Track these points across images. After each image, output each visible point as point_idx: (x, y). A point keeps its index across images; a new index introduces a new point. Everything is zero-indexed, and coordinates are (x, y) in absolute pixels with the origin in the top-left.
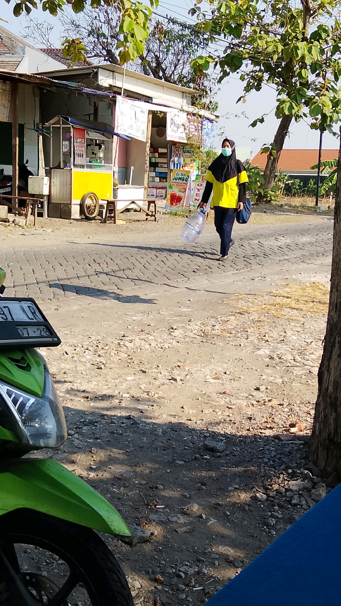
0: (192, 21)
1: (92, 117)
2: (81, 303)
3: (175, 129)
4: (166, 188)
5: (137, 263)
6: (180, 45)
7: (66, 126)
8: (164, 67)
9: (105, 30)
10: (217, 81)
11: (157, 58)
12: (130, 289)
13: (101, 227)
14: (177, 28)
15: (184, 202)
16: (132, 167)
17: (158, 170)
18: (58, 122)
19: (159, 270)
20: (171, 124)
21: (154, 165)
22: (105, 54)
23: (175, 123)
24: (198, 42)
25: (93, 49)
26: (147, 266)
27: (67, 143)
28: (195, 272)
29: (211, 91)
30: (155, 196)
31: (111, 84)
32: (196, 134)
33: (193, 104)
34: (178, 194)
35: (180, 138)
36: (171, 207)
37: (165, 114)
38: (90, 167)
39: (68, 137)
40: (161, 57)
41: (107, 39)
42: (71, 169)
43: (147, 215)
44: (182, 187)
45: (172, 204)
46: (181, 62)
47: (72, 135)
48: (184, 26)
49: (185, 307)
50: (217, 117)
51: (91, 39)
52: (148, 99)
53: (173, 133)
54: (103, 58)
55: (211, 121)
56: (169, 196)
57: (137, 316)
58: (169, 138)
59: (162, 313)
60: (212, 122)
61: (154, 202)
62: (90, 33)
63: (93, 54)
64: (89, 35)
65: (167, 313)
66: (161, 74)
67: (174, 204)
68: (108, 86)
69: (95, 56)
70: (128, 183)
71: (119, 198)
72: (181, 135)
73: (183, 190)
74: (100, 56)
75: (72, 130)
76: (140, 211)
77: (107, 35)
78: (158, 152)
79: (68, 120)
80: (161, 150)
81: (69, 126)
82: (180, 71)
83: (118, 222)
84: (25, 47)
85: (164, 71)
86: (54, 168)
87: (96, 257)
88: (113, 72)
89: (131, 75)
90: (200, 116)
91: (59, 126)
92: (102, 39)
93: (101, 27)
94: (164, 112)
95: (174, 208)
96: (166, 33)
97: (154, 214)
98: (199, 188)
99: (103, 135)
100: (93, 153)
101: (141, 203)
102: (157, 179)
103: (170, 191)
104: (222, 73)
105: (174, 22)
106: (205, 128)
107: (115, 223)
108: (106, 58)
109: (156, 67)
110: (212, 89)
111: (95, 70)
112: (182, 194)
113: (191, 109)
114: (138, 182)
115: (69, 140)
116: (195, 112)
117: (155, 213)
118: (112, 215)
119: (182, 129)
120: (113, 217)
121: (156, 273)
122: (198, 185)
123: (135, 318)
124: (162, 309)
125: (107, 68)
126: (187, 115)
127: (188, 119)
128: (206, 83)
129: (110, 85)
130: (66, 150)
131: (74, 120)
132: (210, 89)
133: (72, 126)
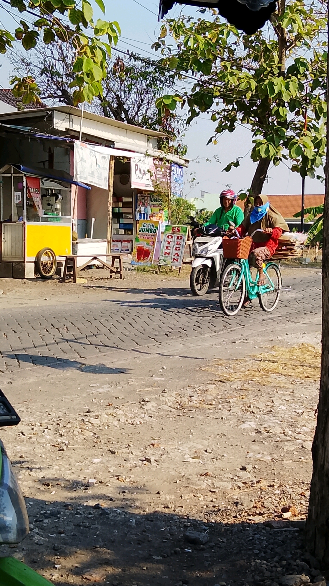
0: (156, 56)
1: (47, 164)
2: (39, 375)
3: (141, 175)
4: (132, 241)
5: (101, 327)
6: (144, 84)
7: (18, 175)
8: (126, 107)
9: (59, 68)
10: (185, 122)
11: (118, 98)
12: (94, 356)
13: (59, 287)
14: (139, 64)
15: (153, 256)
16: (93, 219)
17: (123, 221)
18: (8, 171)
19: (127, 334)
20: (136, 170)
21: (117, 216)
22: (60, 94)
23: (140, 170)
24: (163, 80)
25: (47, 89)
26: (113, 329)
27: (20, 193)
28: (167, 335)
29: (179, 133)
30: (120, 250)
31: (68, 127)
32: (164, 180)
33: (160, 148)
34: (146, 247)
35: (146, 185)
36: (138, 262)
37: (129, 159)
38: (46, 220)
39: (20, 187)
40: (123, 97)
41: (62, 78)
42: (24, 223)
43: (112, 272)
44: (150, 240)
45: (139, 259)
46: (145, 101)
47: (25, 185)
48: (148, 63)
49: (157, 376)
50: (187, 161)
51: (45, 78)
52: (109, 144)
53: (138, 181)
54: (58, 99)
55: (180, 166)
56: (135, 251)
57: (103, 388)
58: (133, 186)
59: (132, 383)
60: (182, 168)
61: (118, 257)
62: (42, 72)
63: (47, 95)
64: (42, 75)
65: (137, 384)
66: (123, 116)
67: (142, 258)
68: (64, 130)
69: (49, 97)
70: (89, 237)
71: (79, 254)
72: (147, 182)
73: (152, 243)
74: (55, 97)
75: (24, 180)
76: (103, 268)
77: (62, 74)
78: (121, 201)
79: (20, 168)
80: (125, 199)
81: (21, 175)
82: (144, 112)
83: (79, 281)
85: (126, 112)
86: (5, 222)
87: (54, 322)
88: (70, 114)
89: (88, 117)
90: (168, 161)
91: (10, 175)
92: (56, 78)
93: (55, 65)
94: (127, 158)
95: (142, 264)
96: (127, 71)
97: (119, 270)
98: (169, 240)
99: (60, 184)
100: (49, 204)
101: (104, 259)
102: (122, 232)
103: (136, 245)
104: (190, 113)
105: (137, 59)
106: (174, 174)
107: (75, 282)
108: (62, 99)
109: (117, 108)
110: (180, 131)
111: (50, 113)
112: (150, 248)
113: (158, 153)
114: (100, 235)
115: (22, 190)
116: (162, 156)
117: (121, 270)
118: (72, 273)
119: (148, 175)
120: (72, 275)
121: (124, 338)
122: (168, 237)
123: (100, 390)
124: (131, 378)
125: (62, 110)
126: (154, 160)
127: (155, 164)
128: (173, 125)
129: (66, 129)
130: (18, 202)
131: (27, 169)
132: (178, 131)
133: (25, 175)
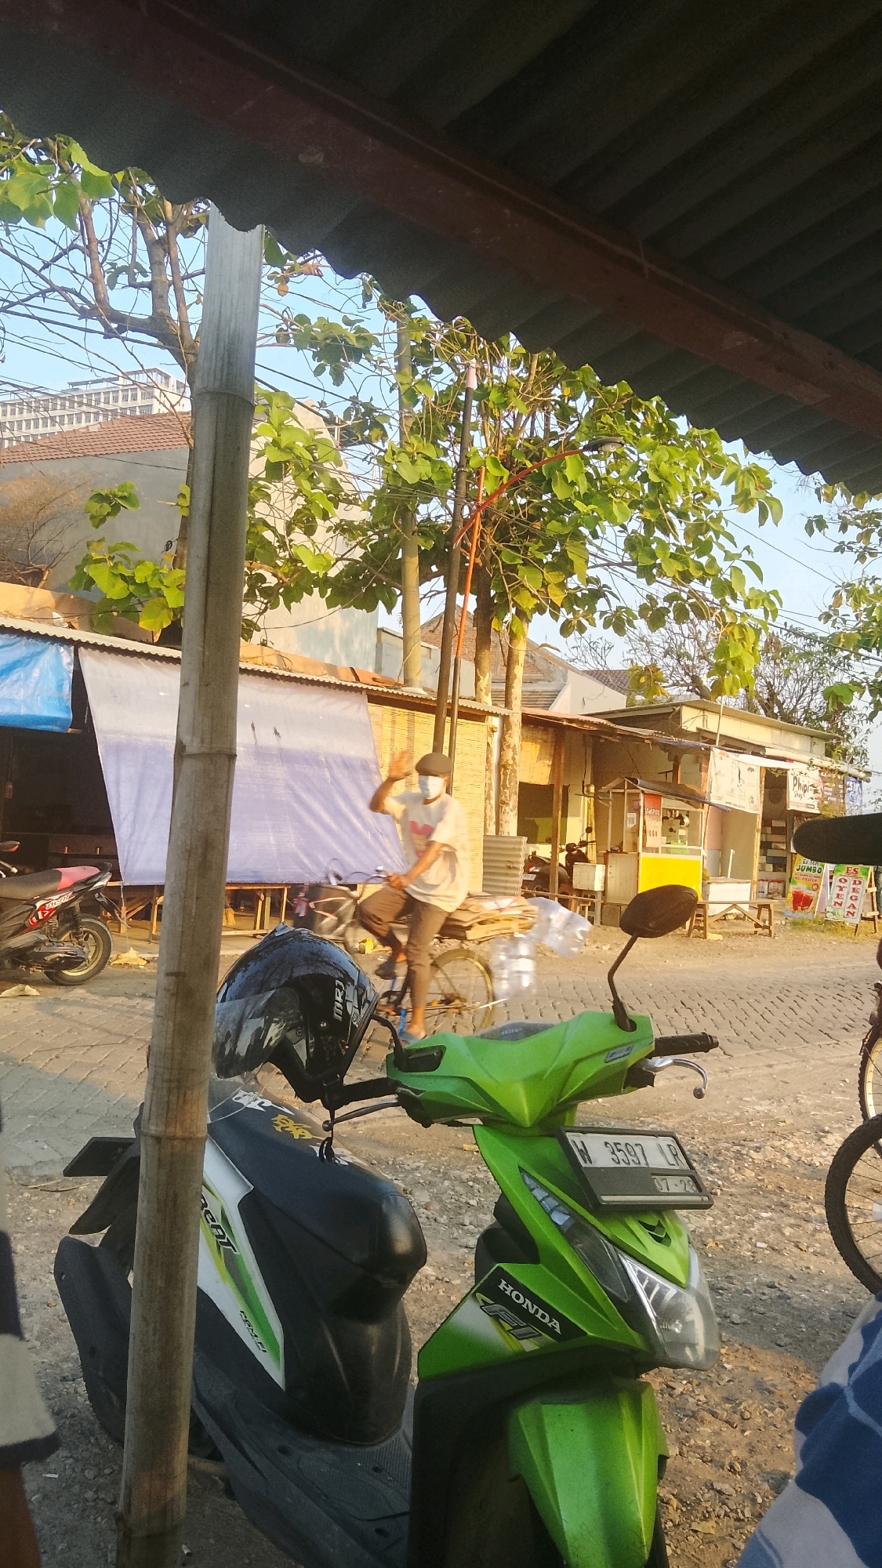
0: (825, 630)
1: (670, 775)
3: (801, 792)
4: (784, 881)
5: (750, 1010)
6: (807, 668)
7: (633, 791)
8: (780, 698)
9: (690, 647)
10: (865, 718)
11: (769, 686)
12: (743, 1055)
13: (684, 943)
14: (801, 642)
15: (816, 905)
16: (732, 851)
17: (771, 853)
18: (621, 786)
20: (795, 785)
21: (765, 846)
22: (690, 681)
23: (800, 785)
24: (835, 662)
25: (671, 675)
26: (768, 1015)
27: (634, 815)
29: (856, 733)
30: (766, 892)
31: (701, 727)
32: (834, 799)
33: (828, 754)
34: (806, 892)
35: (808, 806)
36: (793, 912)
37: (785, 771)
38: (667, 851)
39: (636, 807)
40: (776, 684)
41: (693, 660)
42: (638, 854)
43: (757, 926)
44: (812, 883)
45: (795, 908)
46: (808, 691)
47: (642, 804)
48: (812, 639)
49: (837, 1092)
50: (869, 773)
51: (668, 660)
52: (757, 750)
53: (797, 799)
54: (686, 688)
55: (859, 780)
56: (790, 896)
57: (761, 1105)
58: (791, 807)
60: (860, 782)
61: (767, 906)
62: (667, 653)
63: (671, 682)
64: (665, 657)
66: (776, 710)
67: (800, 908)
68: (695, 730)
69: (674, 685)
70: (723, 874)
71: (711, 899)
72: (811, 802)
73: (815, 887)
74: (682, 686)
75: (642, 797)
76: (744, 919)
77: (692, 655)
78: (770, 825)
79: (637, 783)
80: (775, 823)
81: (636, 791)
82: (805, 704)
83: (711, 936)
84: (567, 672)
85: (780, 705)
87: (684, 997)
88: (704, 710)
89: (730, 713)
90: (841, 773)
91: (622, 791)
92: (686, 661)
93: (684, 644)
94: (782, 769)
95: (800, 915)
96: (787, 650)
97: (767, 923)
98: (842, 885)
99: (688, 803)
100: (671, 830)
101: (746, 908)
102: (770, 867)
103: (792, 888)
104: (872, 705)
105: (798, 634)
106: (849, 792)
107: (705, 937)
108: (691, 688)
109: (768, 700)
110: (857, 731)
111: (677, 709)
112: (812, 894)
113: (827, 763)
114: (742, 874)
115: (637, 811)
116: (833, 767)
117: (770, 923)
118: (702, 925)
119: (810, 794)
120: (702, 928)
122: (840, 881)
124: (799, 1093)
125: (698, 706)
126: (820, 772)
127: (822, 777)
128: (847, 722)
129: (698, 729)
130: (632, 826)
131: (644, 783)
132: (854, 730)
133: (643, 792)
